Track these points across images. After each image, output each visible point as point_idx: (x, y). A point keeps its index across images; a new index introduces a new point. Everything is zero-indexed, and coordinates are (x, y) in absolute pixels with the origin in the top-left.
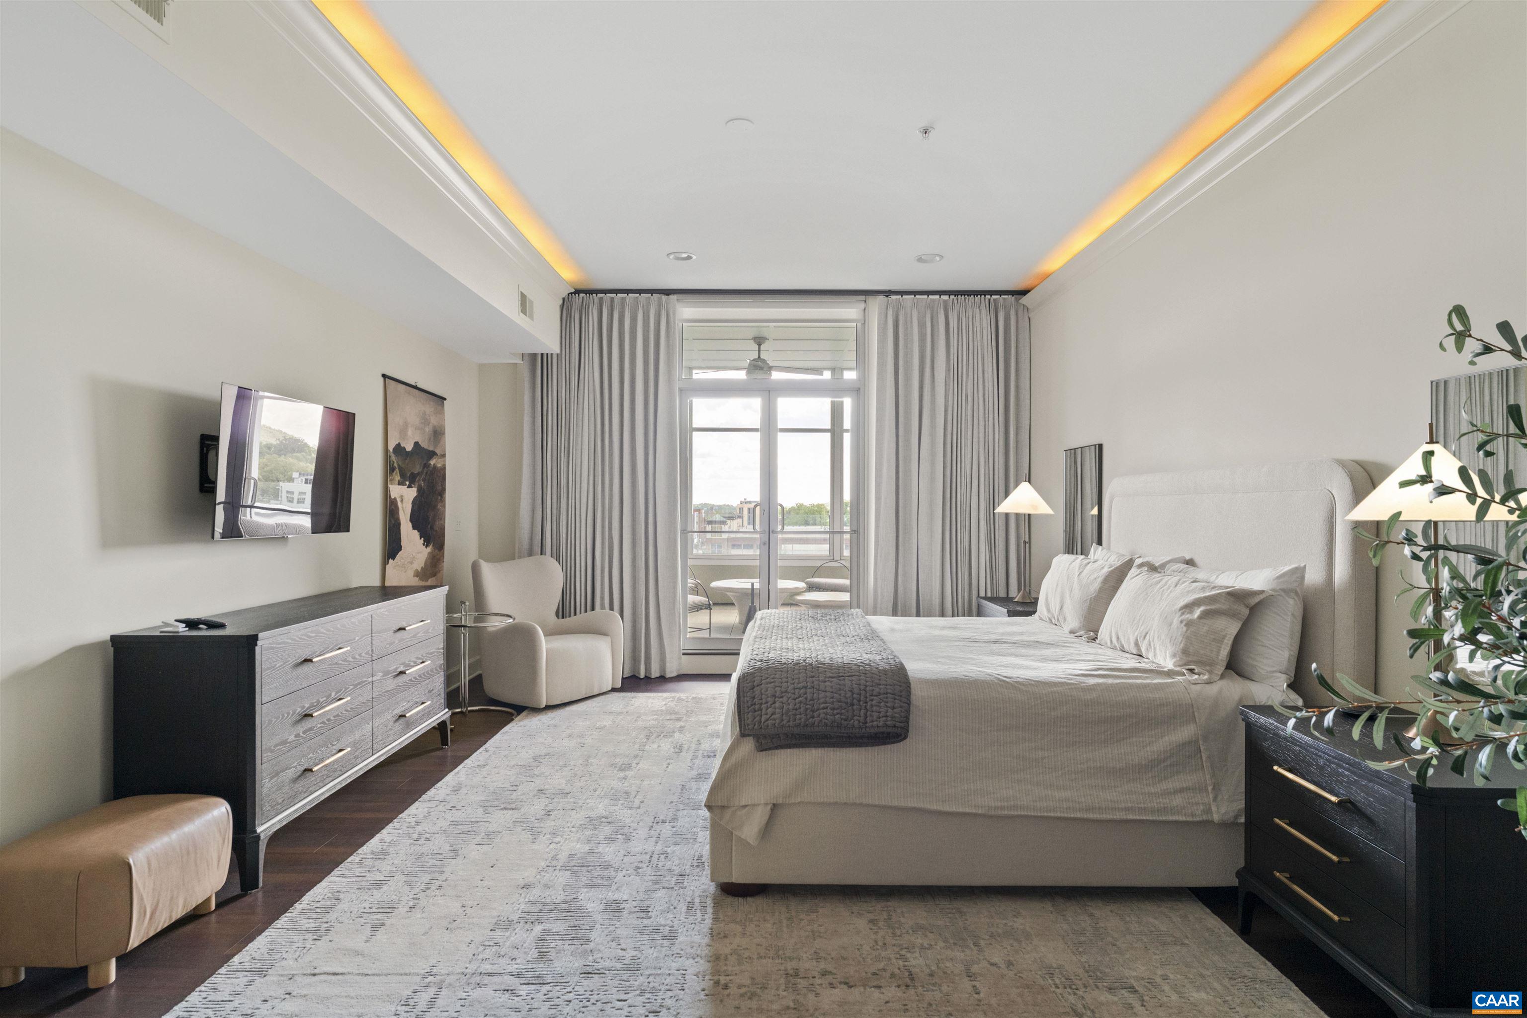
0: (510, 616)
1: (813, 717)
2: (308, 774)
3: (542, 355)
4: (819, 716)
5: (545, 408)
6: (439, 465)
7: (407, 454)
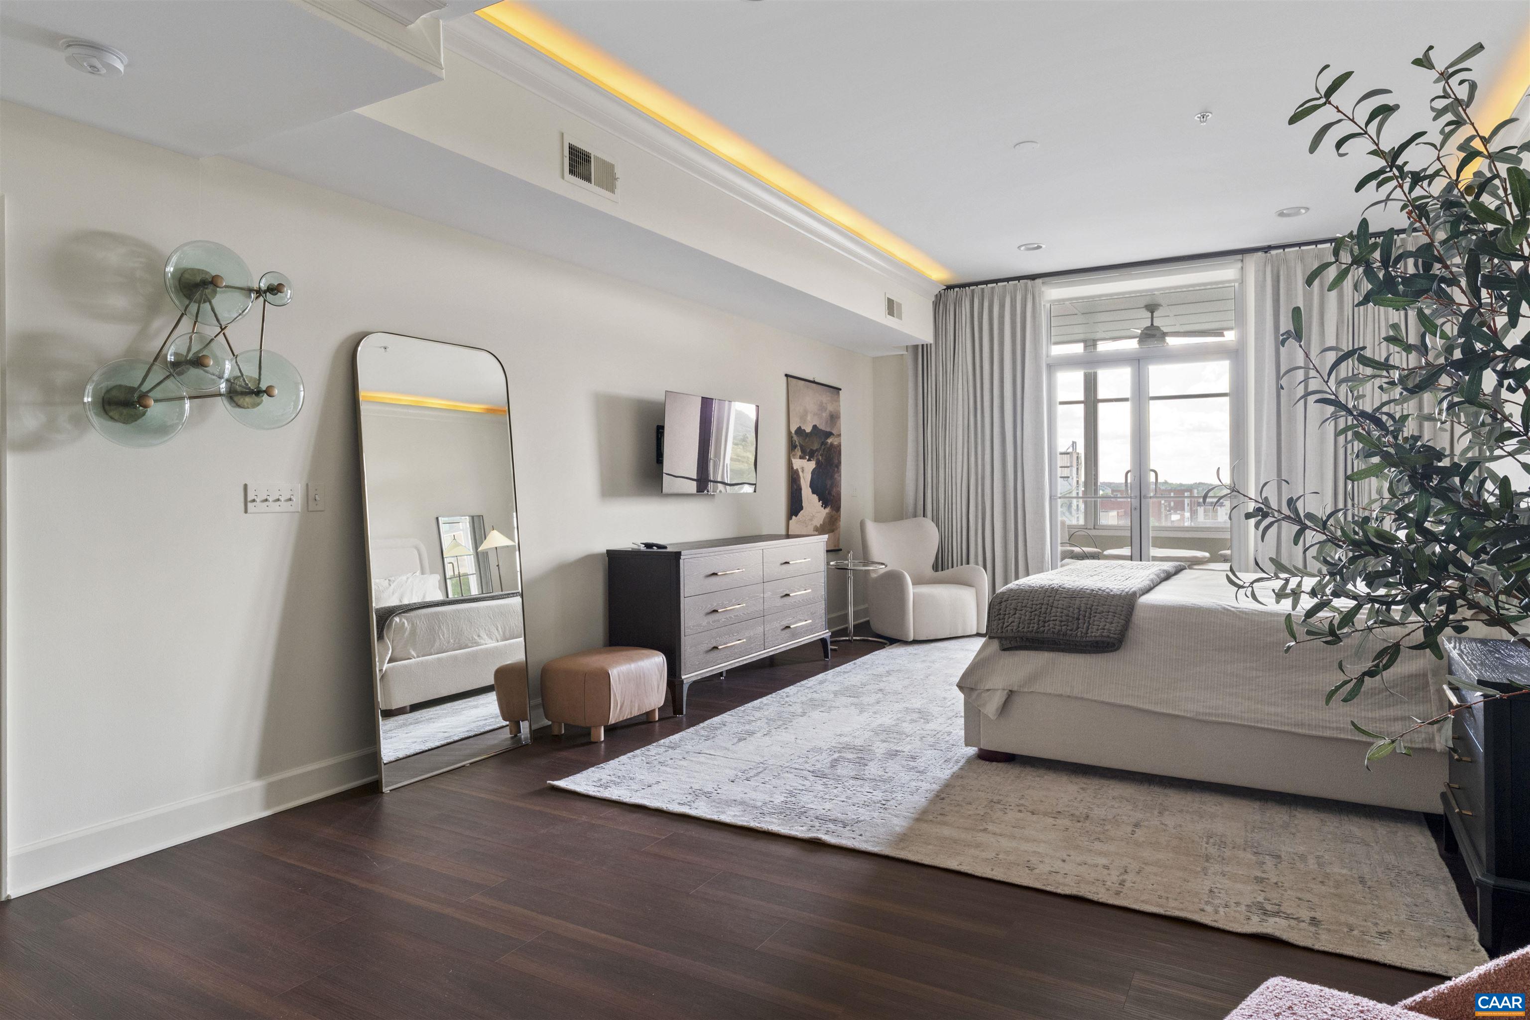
0: (883, 564)
1: (1044, 626)
2: (716, 651)
3: (923, 345)
4: (1049, 625)
5: (926, 391)
6: (835, 443)
7: (807, 435)
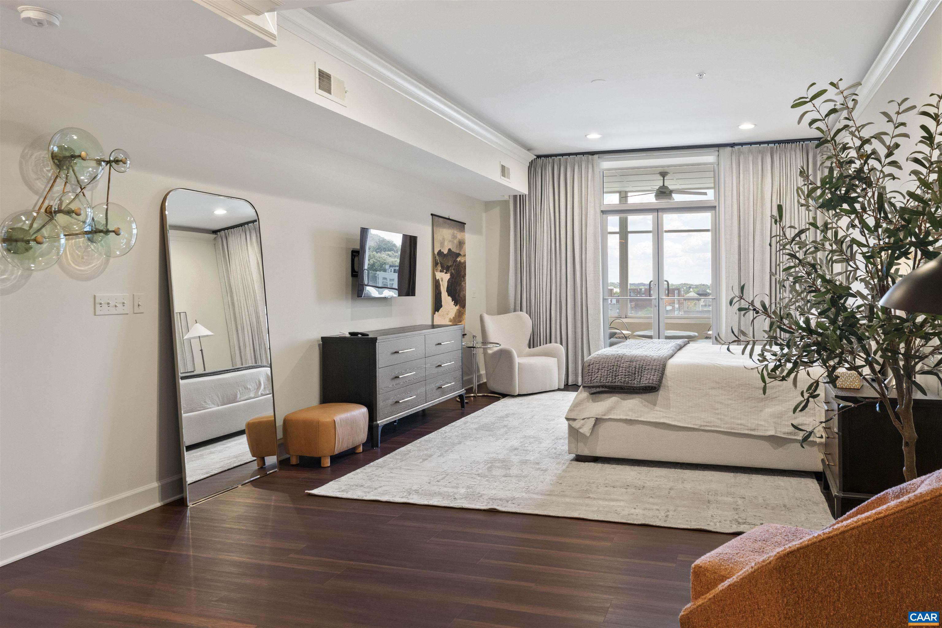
0: (498, 344)
2: (397, 404)
6: (462, 261)
7: (445, 255)
